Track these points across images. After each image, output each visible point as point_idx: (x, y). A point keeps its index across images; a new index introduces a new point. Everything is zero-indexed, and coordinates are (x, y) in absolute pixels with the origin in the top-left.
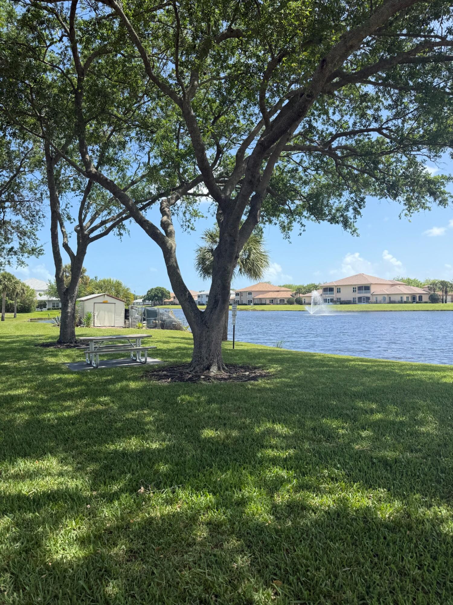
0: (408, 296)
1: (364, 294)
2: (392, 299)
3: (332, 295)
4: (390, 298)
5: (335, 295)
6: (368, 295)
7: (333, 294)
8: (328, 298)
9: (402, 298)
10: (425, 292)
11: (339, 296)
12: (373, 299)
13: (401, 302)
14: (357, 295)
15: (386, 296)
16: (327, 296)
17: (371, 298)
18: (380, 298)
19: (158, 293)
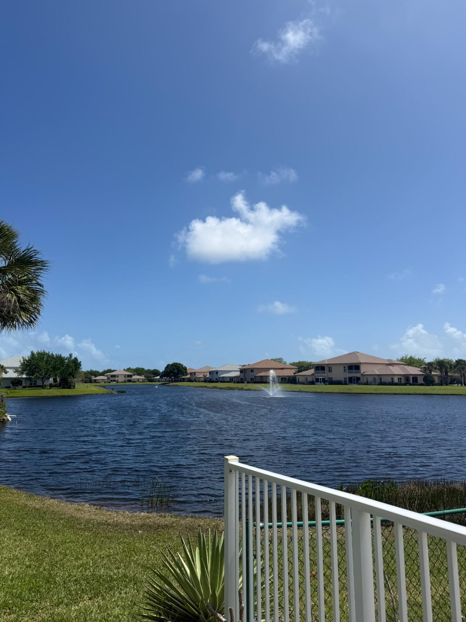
0: (400, 377)
1: (354, 375)
2: (383, 380)
3: (323, 375)
4: (381, 379)
5: (326, 375)
6: (358, 375)
7: (325, 373)
8: (320, 378)
9: (392, 379)
10: (421, 373)
11: (330, 375)
12: (363, 380)
13: (392, 384)
14: (348, 375)
15: (376, 377)
16: (319, 375)
17: (361, 379)
18: (370, 379)
19: (174, 369)
